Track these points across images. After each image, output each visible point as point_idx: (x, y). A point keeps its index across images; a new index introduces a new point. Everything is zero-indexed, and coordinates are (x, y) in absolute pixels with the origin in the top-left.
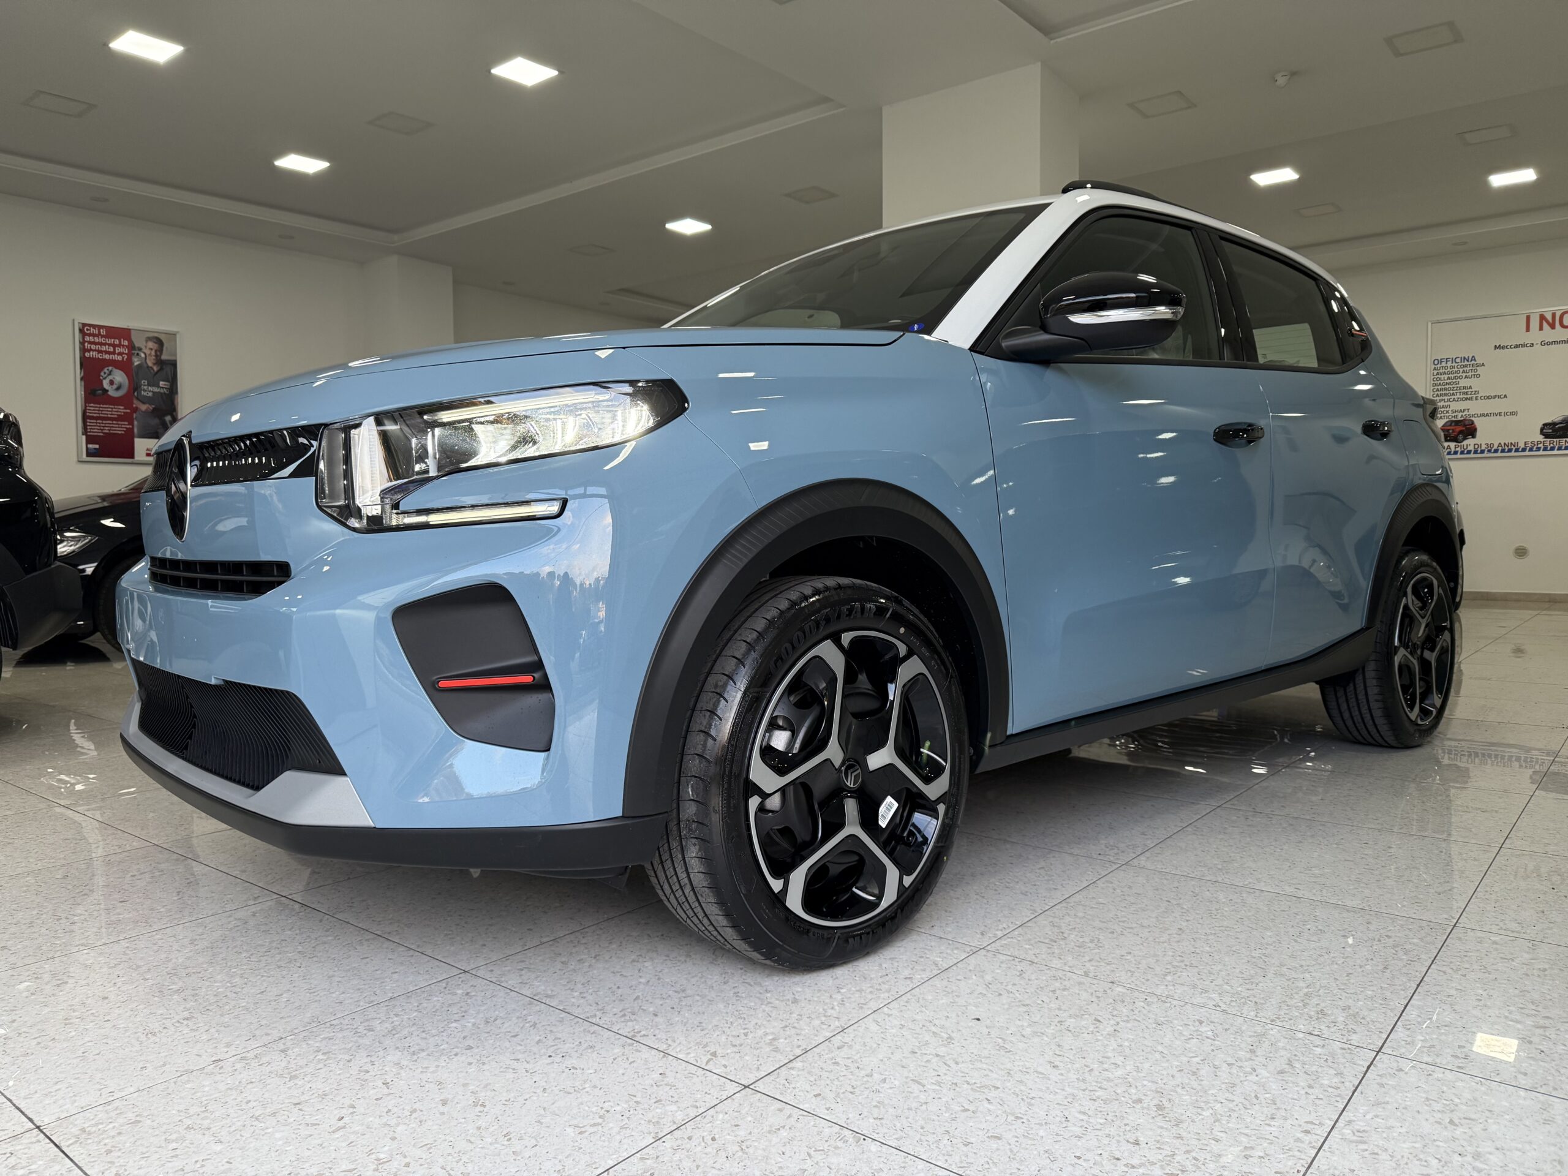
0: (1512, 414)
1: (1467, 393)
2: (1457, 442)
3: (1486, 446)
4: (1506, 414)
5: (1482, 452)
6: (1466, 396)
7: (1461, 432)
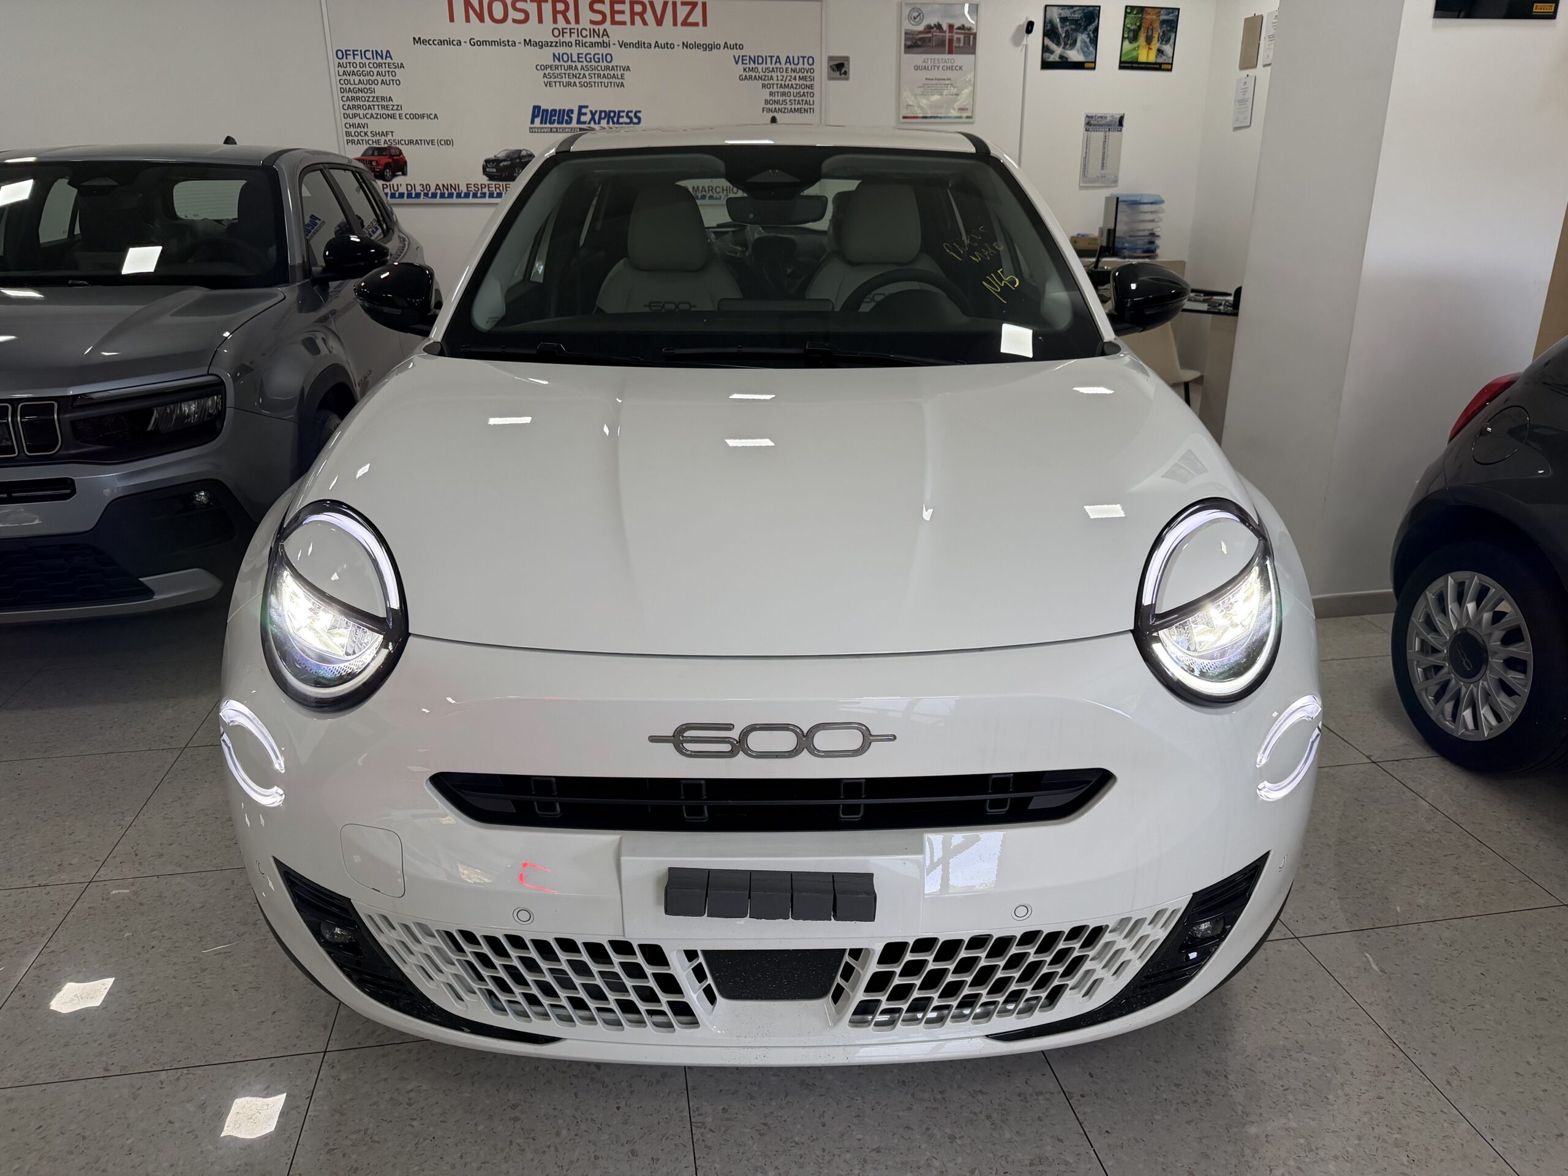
0: (448, 142)
1: (386, 107)
2: (385, 180)
3: (420, 188)
4: (440, 142)
5: (418, 195)
6: (387, 112)
7: (387, 165)
